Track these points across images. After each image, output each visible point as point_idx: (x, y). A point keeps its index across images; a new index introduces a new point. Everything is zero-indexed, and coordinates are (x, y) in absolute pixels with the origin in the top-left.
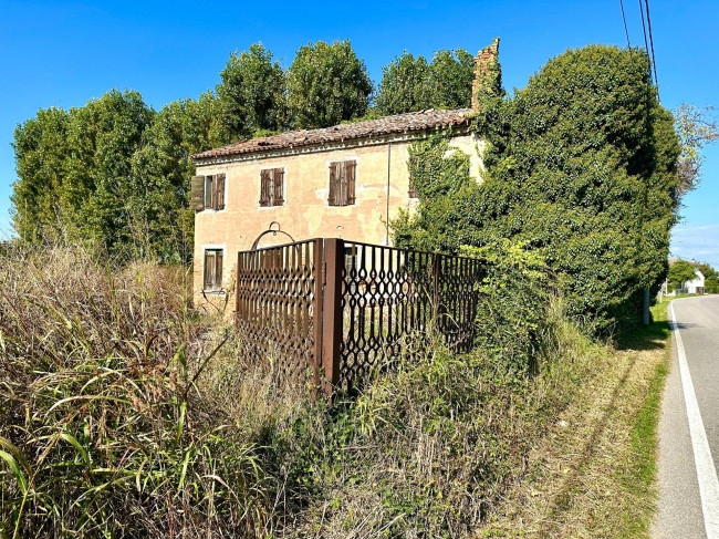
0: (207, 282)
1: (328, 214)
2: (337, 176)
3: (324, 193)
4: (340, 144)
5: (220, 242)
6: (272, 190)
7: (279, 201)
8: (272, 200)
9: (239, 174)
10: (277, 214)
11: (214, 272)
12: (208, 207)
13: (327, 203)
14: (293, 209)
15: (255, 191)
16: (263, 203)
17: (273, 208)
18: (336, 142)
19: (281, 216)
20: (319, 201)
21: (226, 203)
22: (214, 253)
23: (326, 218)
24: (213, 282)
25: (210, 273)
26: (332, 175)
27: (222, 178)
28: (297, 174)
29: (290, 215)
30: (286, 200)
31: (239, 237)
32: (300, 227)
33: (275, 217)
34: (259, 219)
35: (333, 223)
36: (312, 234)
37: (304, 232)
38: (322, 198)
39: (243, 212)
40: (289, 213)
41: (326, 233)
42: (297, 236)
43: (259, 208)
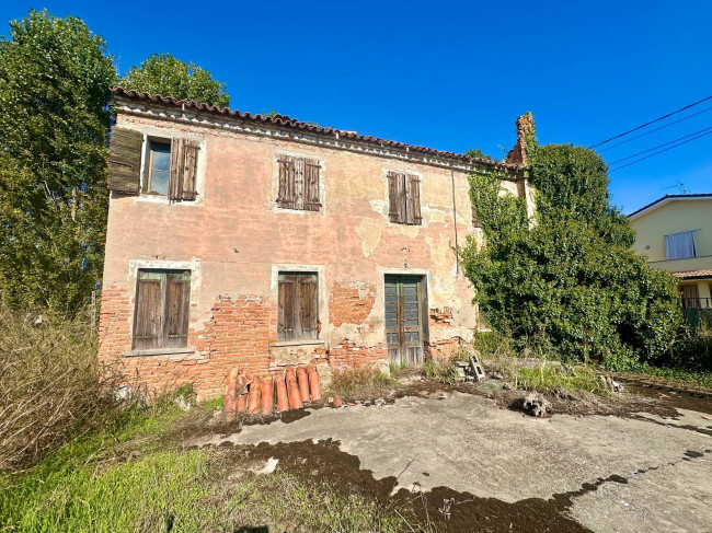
0: (136, 337)
1: (390, 231)
2: (399, 189)
3: (382, 205)
4: (404, 153)
5: (182, 257)
6: (300, 188)
7: (313, 205)
8: (300, 201)
9: (230, 149)
10: (310, 222)
11: (158, 312)
13: (387, 217)
14: (337, 219)
15: (265, 181)
16: (284, 203)
17: (303, 212)
18: (399, 148)
19: (318, 226)
20: (376, 215)
21: (199, 187)
22: (160, 276)
23: (386, 237)
24: (156, 335)
26: (392, 186)
27: (192, 149)
28: (341, 175)
29: (332, 227)
30: (324, 205)
31: (231, 251)
32: (349, 245)
33: (306, 227)
34: (275, 225)
35: (397, 244)
36: (367, 255)
37: (356, 251)
38: (381, 212)
39: (241, 211)
40: (330, 223)
41: (387, 256)
42: (345, 256)
43: (277, 210)
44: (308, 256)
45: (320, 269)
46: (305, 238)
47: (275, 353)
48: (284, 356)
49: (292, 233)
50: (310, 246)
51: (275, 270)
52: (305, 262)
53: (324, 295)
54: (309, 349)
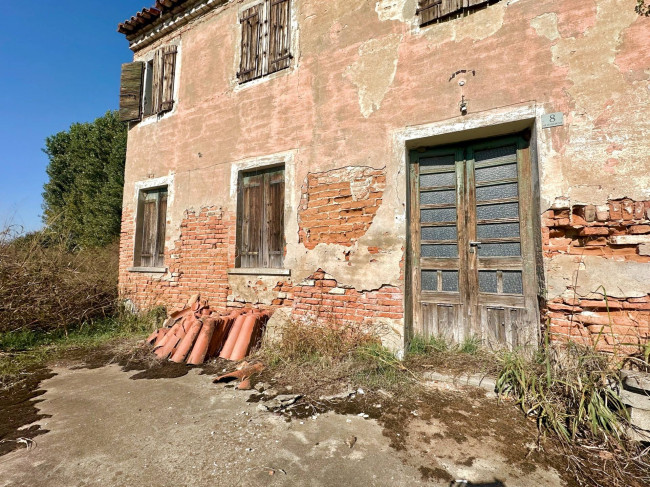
0: (141, 255)
3: (402, 1)
5: (163, 172)
6: (265, 45)
7: (281, 61)
8: (265, 62)
9: (199, 37)
10: (276, 88)
11: (154, 231)
12: (148, 114)
13: (412, 22)
14: (315, 68)
15: (229, 58)
16: (246, 75)
17: (266, 80)
19: (287, 90)
21: (176, 98)
22: (154, 197)
23: (411, 63)
24: (153, 251)
25: (147, 234)
27: (171, 54)
29: (307, 83)
30: (296, 56)
31: (196, 155)
32: (333, 106)
33: (272, 97)
34: (236, 110)
35: (438, 68)
36: (366, 113)
37: (345, 113)
38: (399, 17)
39: (205, 105)
40: (303, 79)
41: (412, 102)
42: (325, 128)
43: (238, 89)
44: (272, 141)
45: (288, 156)
46: (268, 116)
47: (233, 283)
48: (242, 289)
49: (255, 113)
50: (275, 125)
51: (235, 170)
52: (269, 151)
53: (292, 199)
54: (272, 282)
